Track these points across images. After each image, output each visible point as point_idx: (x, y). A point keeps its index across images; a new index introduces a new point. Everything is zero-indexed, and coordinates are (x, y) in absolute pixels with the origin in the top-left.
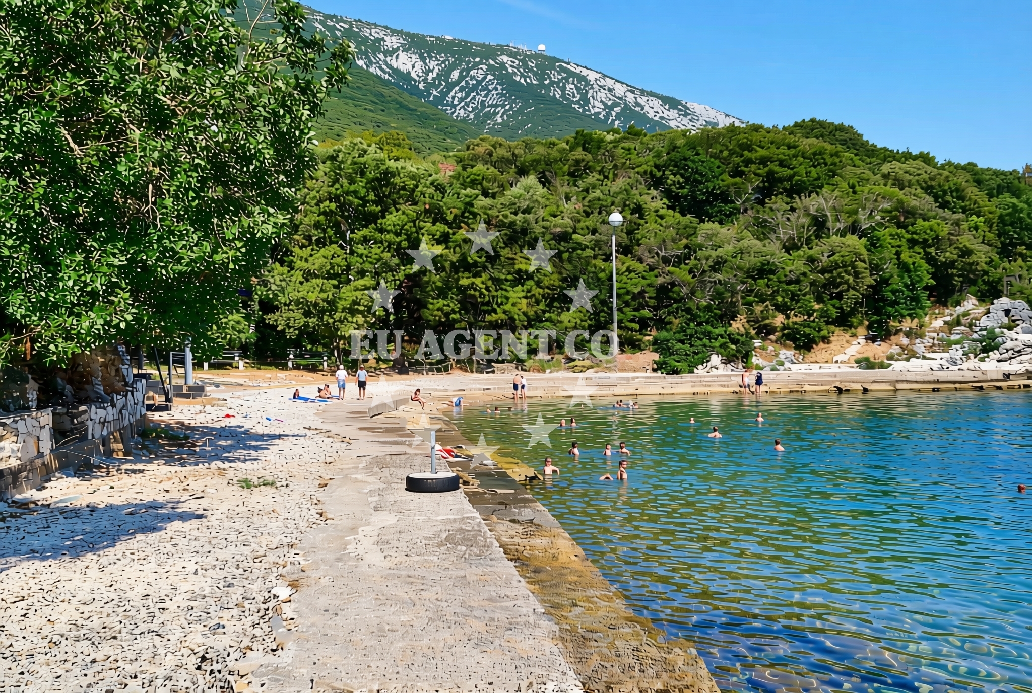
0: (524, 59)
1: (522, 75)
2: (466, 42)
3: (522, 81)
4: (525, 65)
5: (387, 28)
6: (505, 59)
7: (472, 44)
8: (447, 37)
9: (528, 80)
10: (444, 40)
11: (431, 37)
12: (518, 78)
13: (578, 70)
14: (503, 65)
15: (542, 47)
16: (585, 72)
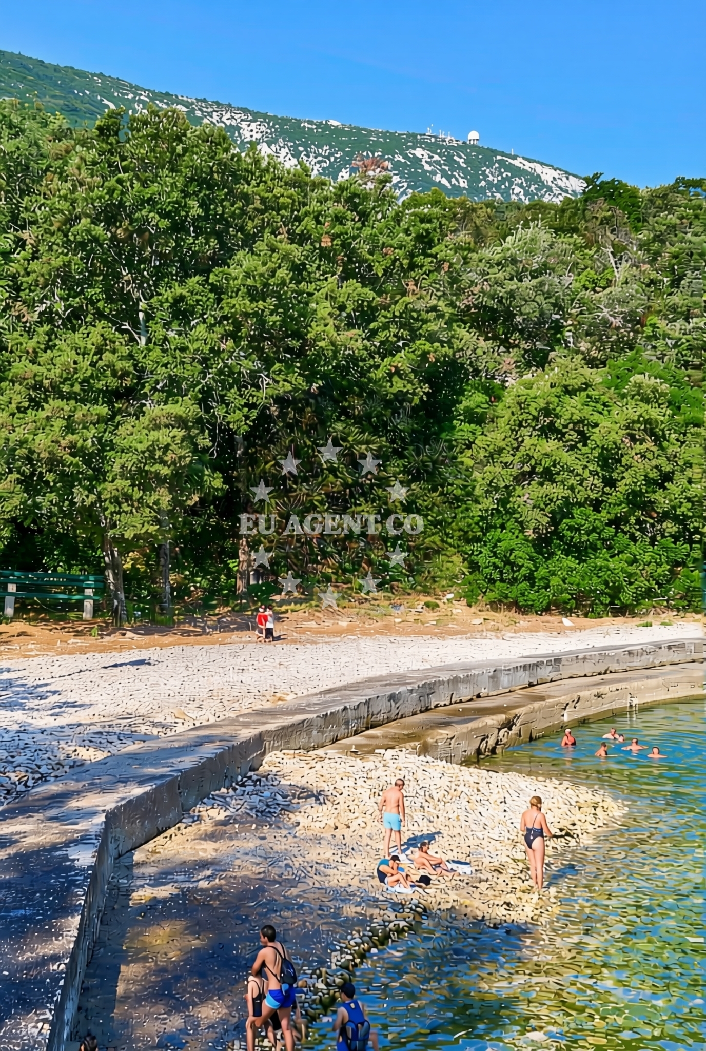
0: (446, 152)
1: (444, 174)
2: (359, 130)
3: (444, 181)
4: (450, 161)
5: (245, 111)
6: (419, 152)
7: (370, 132)
8: (334, 123)
9: (453, 181)
10: (327, 126)
11: (310, 122)
12: (438, 178)
13: (528, 166)
14: (417, 161)
15: (473, 135)
16: (539, 169)
